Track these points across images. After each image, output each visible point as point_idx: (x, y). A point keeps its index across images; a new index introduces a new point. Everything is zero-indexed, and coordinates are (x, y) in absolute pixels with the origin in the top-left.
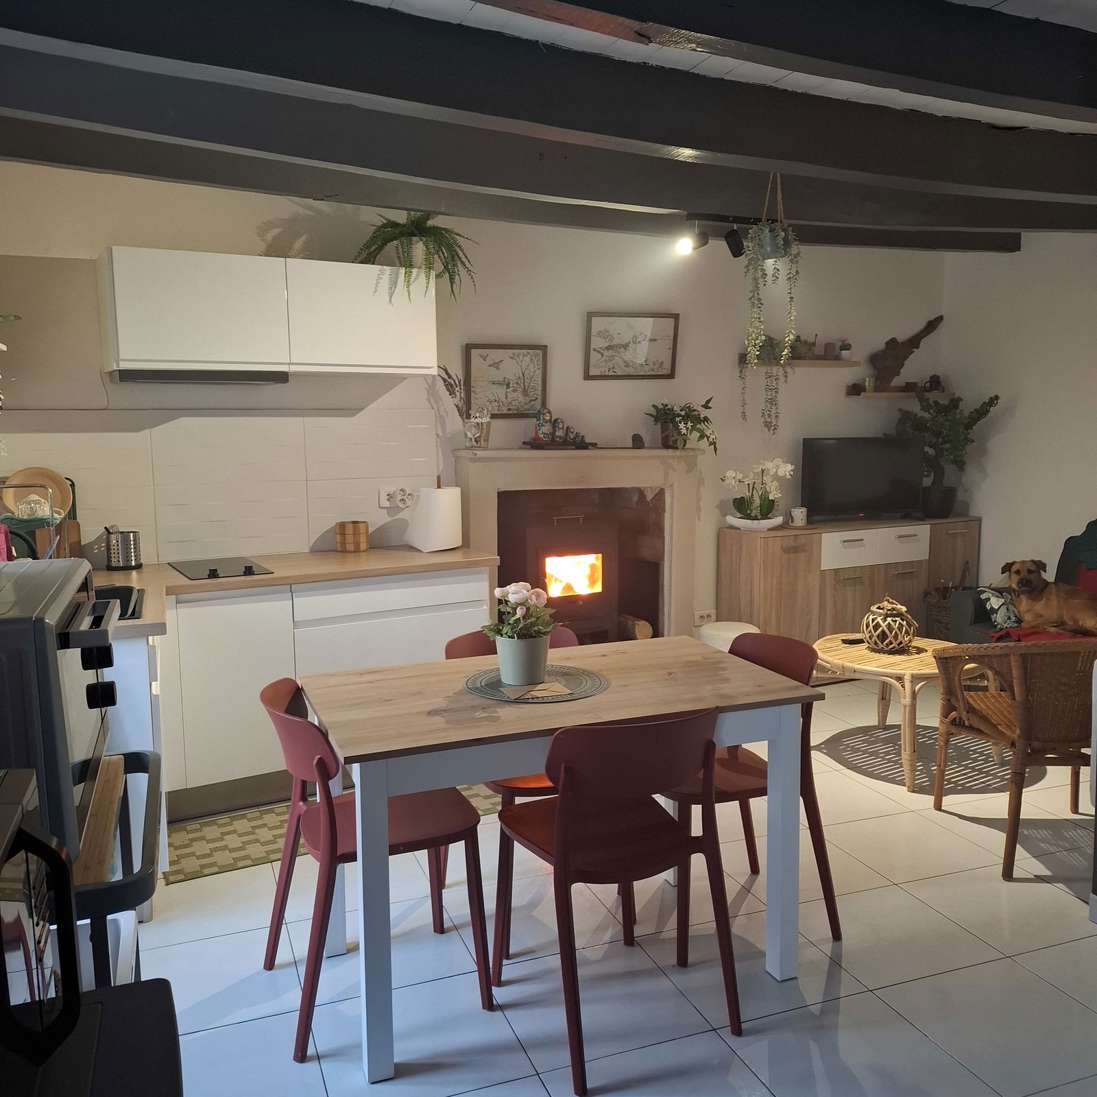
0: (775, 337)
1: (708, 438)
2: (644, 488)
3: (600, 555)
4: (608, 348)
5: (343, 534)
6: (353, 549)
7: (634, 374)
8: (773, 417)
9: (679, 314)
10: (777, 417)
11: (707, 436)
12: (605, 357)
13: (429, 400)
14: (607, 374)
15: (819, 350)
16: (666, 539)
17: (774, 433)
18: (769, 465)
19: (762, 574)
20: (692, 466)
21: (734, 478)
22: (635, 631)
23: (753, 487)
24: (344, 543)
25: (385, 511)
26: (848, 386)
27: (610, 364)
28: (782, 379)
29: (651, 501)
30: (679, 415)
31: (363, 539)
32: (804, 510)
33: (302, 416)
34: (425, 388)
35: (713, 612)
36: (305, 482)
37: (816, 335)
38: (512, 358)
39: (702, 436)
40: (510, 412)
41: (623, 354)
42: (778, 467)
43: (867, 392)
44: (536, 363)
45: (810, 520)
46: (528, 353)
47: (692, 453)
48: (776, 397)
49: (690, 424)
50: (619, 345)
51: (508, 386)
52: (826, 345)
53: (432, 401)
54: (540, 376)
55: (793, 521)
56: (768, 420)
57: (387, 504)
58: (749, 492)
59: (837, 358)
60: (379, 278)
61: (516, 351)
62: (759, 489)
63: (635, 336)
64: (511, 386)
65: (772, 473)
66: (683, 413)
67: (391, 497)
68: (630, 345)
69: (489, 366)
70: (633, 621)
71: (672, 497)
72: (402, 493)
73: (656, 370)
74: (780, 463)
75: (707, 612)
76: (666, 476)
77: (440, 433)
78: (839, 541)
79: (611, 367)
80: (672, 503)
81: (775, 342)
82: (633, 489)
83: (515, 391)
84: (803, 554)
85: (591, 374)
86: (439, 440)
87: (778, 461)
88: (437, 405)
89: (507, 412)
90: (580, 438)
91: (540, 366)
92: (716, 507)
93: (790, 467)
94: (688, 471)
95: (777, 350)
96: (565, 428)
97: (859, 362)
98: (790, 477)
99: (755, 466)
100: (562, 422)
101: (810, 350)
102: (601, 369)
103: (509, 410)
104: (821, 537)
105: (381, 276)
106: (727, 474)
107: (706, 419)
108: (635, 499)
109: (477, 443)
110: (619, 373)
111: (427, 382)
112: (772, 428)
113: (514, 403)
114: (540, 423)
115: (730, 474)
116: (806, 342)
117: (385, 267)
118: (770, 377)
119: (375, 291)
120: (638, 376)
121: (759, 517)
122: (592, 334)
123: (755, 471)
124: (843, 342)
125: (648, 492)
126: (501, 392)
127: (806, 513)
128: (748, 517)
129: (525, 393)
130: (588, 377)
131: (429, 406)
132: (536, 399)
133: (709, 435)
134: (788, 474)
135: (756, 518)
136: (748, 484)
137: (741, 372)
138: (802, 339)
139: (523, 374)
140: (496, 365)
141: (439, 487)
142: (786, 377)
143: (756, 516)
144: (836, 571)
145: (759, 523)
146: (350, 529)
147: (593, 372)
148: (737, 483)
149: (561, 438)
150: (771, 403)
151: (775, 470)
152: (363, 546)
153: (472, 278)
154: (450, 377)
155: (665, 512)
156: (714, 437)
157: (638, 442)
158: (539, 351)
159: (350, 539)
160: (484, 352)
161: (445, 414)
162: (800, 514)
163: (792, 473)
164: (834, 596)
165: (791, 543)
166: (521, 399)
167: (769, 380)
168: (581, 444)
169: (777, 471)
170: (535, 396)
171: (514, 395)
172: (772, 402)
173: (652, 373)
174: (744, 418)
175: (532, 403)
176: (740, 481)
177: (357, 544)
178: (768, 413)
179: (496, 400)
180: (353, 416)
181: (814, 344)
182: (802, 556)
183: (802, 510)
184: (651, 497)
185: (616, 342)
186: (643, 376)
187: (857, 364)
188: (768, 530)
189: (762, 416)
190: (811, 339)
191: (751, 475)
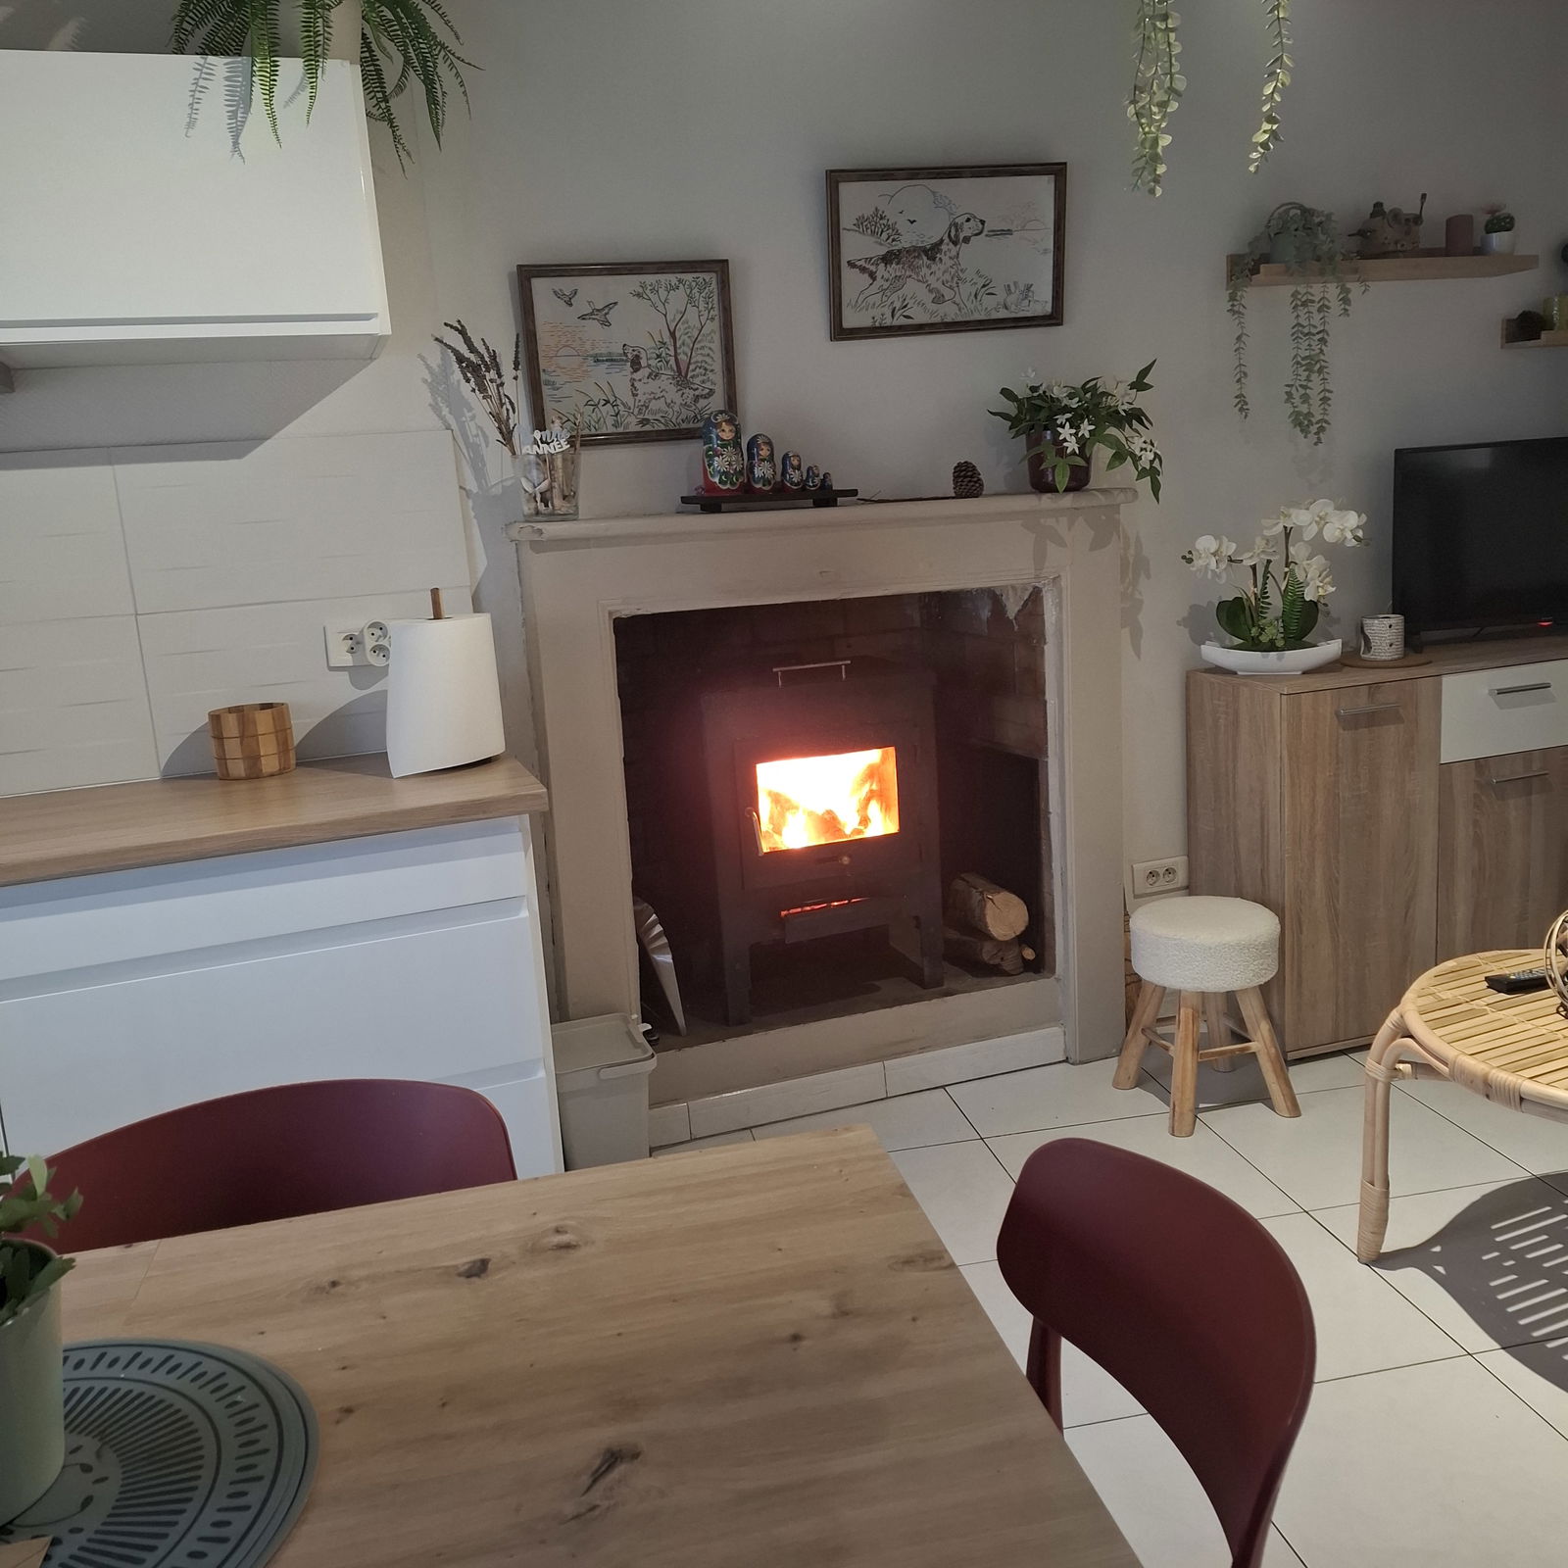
0: (1314, 207)
1: (1136, 459)
2: (1002, 588)
3: (891, 750)
4: (887, 259)
5: (219, 738)
6: (243, 774)
7: (960, 319)
8: (1315, 401)
9: (1065, 163)
10: (1325, 400)
11: (1132, 455)
12: (879, 282)
13: (436, 409)
14: (888, 322)
15: (1432, 234)
16: (1049, 706)
17: (1319, 441)
18: (1301, 517)
19: (1287, 781)
20: (1106, 529)
21: (1214, 554)
22: (984, 915)
23: (1266, 571)
24: (222, 759)
25: (345, 675)
26: (1508, 320)
27: (894, 297)
28: (1335, 306)
29: (1015, 618)
30: (1066, 409)
31: (268, 748)
32: (1397, 620)
33: (110, 463)
34: (425, 381)
35: (1179, 862)
36: (133, 617)
37: (1424, 196)
38: (639, 295)
39: (1121, 455)
40: (648, 428)
41: (925, 270)
42: (1322, 521)
43: (1556, 328)
44: (702, 306)
45: (1413, 642)
46: (680, 281)
47: (1102, 499)
48: (1322, 351)
49: (1086, 428)
50: (915, 249)
51: (636, 364)
52: (1450, 222)
53: (445, 411)
54: (717, 337)
55: (1368, 647)
56: (1304, 409)
57: (348, 660)
58: (1256, 586)
59: (1480, 251)
60: (198, 88)
61: (650, 279)
62: (1279, 577)
63: (956, 225)
64: (643, 362)
65: (1310, 533)
66: (1074, 403)
67: (358, 643)
68: (944, 247)
69: (582, 318)
70: (982, 893)
71: (1059, 606)
72: (378, 632)
73: (1013, 307)
74: (1330, 509)
75: (1168, 862)
76: (1040, 557)
77: (472, 485)
78: (1487, 691)
79: (898, 305)
80: (1059, 620)
81: (1317, 220)
82: (982, 591)
83: (654, 375)
84: (1392, 728)
85: (846, 324)
86: (470, 503)
87: (1323, 506)
88: (457, 419)
89: (638, 428)
90: (817, 480)
91: (715, 313)
92: (1179, 623)
93: (1352, 519)
94: (1097, 544)
95: (1322, 237)
96: (778, 460)
97: (1536, 257)
98: (1354, 542)
99: (1266, 522)
100: (769, 443)
101: (1407, 233)
102: (872, 312)
103: (644, 422)
104: (1440, 684)
105: (202, 83)
106: (1198, 546)
107: (1137, 416)
108: (985, 614)
109: (546, 506)
110: (920, 317)
111: (428, 367)
112: (1314, 429)
113: (654, 405)
114: (710, 449)
115: (1206, 543)
116: (1396, 215)
117: (211, 59)
118: (1304, 304)
119: (191, 124)
120: (967, 323)
121: (1280, 643)
122: (843, 225)
123: (1267, 533)
124: (1492, 212)
125: (1008, 599)
126: (620, 380)
127: (1401, 627)
128: (1254, 645)
129: (682, 378)
130: (840, 332)
131: (440, 424)
132: (712, 392)
133: (1137, 452)
134: (1349, 535)
135: (1271, 647)
136: (1254, 567)
137: (1232, 298)
138: (1387, 208)
139: (673, 335)
140: (601, 315)
141: (437, 616)
142: (1346, 301)
143: (1272, 642)
144: (1480, 764)
145: (1280, 659)
146: (231, 726)
147: (850, 320)
148: (1223, 566)
149: (766, 482)
150: (1309, 369)
151: (1315, 529)
152: (270, 764)
153: (457, 75)
154: (472, 349)
155: (1045, 643)
156: (1152, 456)
157: (967, 481)
158: (707, 276)
159: (233, 748)
160: (565, 284)
161: (481, 440)
162: (1385, 633)
163: (1360, 534)
164: (1476, 823)
165: (1362, 703)
166: (672, 393)
167: (1302, 311)
168: (825, 495)
169: (1321, 531)
170: (708, 385)
171: (653, 386)
172: (1312, 364)
173: (1003, 314)
174: (1241, 410)
175: (702, 403)
176: (1231, 560)
177: (253, 759)
178: (1302, 391)
179: (607, 402)
180: (240, 456)
181: (1417, 219)
182: (1391, 734)
183: (1392, 621)
184: (1017, 609)
185: (906, 241)
186: (981, 322)
187: (1526, 263)
188: (1304, 673)
189: (1287, 401)
190: (1410, 208)
191: (1260, 543)
